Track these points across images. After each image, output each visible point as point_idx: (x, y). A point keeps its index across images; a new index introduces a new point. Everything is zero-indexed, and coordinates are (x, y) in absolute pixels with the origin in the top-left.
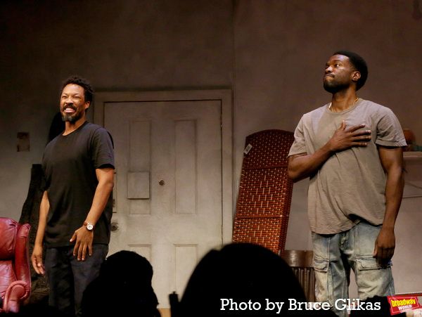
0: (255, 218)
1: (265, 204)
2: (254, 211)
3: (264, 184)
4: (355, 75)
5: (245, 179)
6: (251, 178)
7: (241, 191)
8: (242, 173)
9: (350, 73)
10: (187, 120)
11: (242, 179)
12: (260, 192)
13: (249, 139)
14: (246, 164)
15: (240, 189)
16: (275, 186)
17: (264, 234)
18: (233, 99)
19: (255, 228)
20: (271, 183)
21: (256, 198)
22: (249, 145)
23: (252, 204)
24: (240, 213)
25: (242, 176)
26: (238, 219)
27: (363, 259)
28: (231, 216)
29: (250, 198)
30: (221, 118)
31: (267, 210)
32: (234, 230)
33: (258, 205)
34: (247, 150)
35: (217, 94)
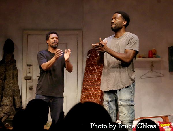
0: (91, 85)
1: (95, 79)
2: (91, 82)
3: (95, 70)
4: (124, 22)
5: (87, 68)
6: (90, 68)
7: (85, 74)
8: (86, 66)
9: (122, 22)
10: (63, 43)
11: (86, 68)
12: (93, 74)
13: (89, 52)
14: (88, 62)
15: (85, 73)
16: (99, 72)
17: (95, 92)
18: (83, 34)
19: (91, 89)
20: (98, 70)
21: (92, 77)
22: (89, 54)
23: (90, 79)
24: (85, 83)
25: (86, 67)
26: (84, 85)
27: (121, 101)
28: (81, 84)
29: (89, 77)
30: (78, 43)
31: (96, 82)
32: (82, 90)
33: (92, 80)
34: (88, 56)
35: (76, 32)
